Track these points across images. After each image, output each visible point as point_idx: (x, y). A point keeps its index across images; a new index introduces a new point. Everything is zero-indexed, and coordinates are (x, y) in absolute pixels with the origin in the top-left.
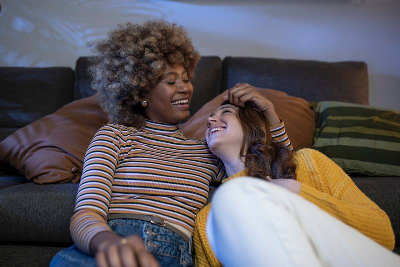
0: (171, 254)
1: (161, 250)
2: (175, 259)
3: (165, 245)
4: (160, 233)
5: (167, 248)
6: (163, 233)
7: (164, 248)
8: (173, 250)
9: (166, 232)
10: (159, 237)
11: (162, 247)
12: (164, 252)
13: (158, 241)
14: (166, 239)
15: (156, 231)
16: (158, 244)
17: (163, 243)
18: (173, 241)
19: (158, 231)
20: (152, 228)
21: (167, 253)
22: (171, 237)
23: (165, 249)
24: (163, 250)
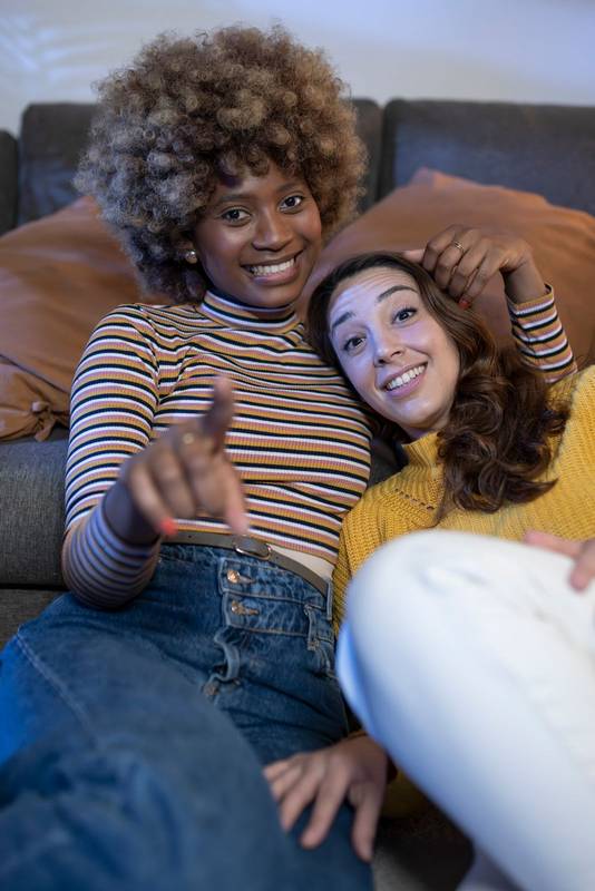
0: (285, 627)
1: (262, 620)
2: (295, 637)
3: (272, 606)
4: (257, 578)
5: (276, 613)
6: (264, 578)
7: (268, 614)
8: (290, 619)
9: (272, 574)
10: (256, 588)
11: (262, 613)
12: (268, 626)
13: (254, 599)
14: (273, 591)
15: (249, 572)
16: (254, 605)
17: (267, 603)
18: (290, 595)
19: (254, 571)
20: (238, 567)
21: (276, 626)
22: (284, 585)
23: (271, 617)
24: (266, 621)
